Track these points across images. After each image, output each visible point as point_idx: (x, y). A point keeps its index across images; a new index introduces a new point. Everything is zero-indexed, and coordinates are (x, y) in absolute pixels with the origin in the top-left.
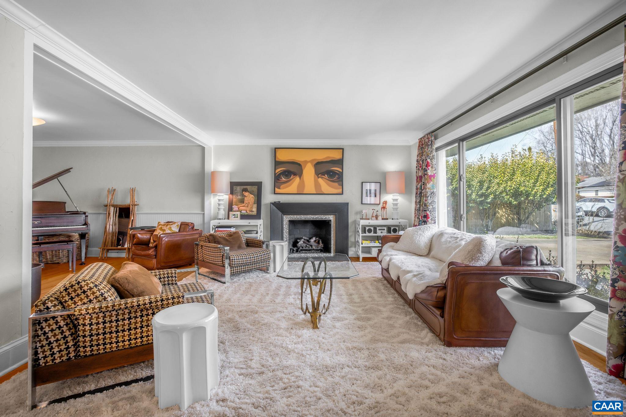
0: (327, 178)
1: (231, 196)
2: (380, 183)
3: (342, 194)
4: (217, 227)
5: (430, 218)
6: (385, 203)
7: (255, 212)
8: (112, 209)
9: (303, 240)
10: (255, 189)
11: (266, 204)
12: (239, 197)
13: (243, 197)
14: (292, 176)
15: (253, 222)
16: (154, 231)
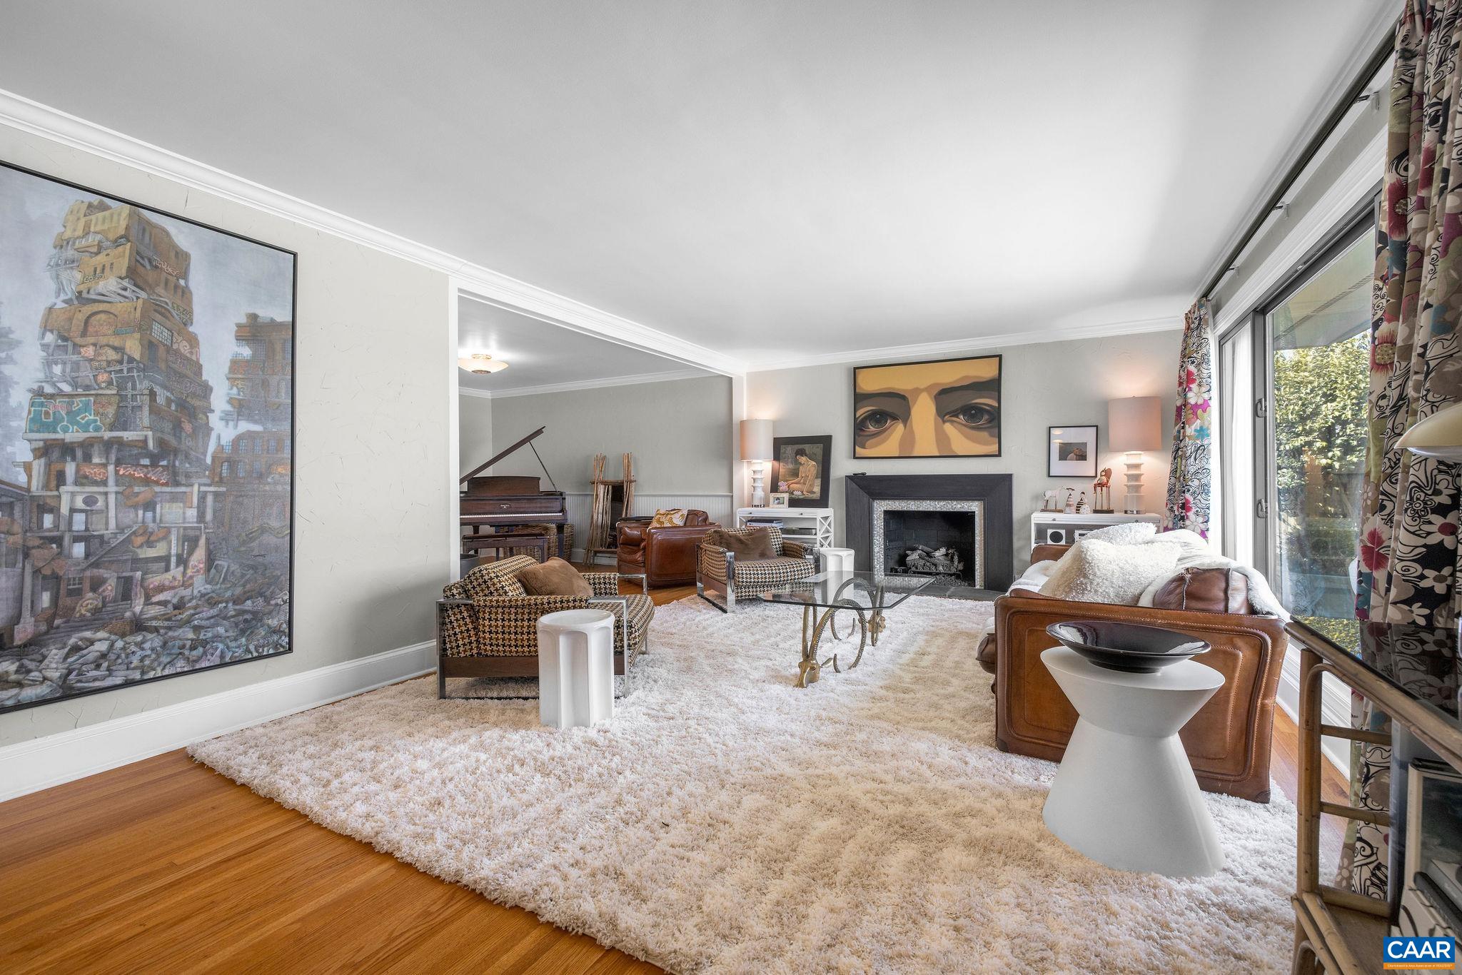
0: (964, 422)
1: (776, 464)
2: (1097, 426)
3: (999, 455)
4: (749, 521)
5: (1194, 510)
6: (1108, 473)
7: (817, 495)
8: (601, 489)
9: (920, 552)
10: (818, 449)
11: (839, 479)
12: (791, 466)
13: (797, 466)
14: (889, 421)
15: (808, 512)
16: (649, 524)
